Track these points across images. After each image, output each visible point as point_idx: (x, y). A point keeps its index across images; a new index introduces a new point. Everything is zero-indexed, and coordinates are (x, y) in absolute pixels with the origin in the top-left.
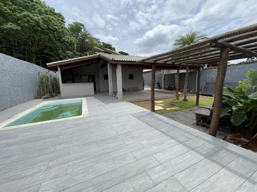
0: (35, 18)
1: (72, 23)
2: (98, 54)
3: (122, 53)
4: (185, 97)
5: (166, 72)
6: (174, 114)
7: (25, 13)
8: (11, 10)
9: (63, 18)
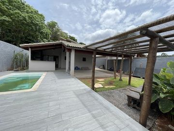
0: (23, 15)
1: (50, 22)
2: (61, 41)
3: (81, 43)
4: (121, 78)
5: (109, 58)
6: (111, 93)
7: (17, 11)
8: (7, 8)
9: (44, 18)
